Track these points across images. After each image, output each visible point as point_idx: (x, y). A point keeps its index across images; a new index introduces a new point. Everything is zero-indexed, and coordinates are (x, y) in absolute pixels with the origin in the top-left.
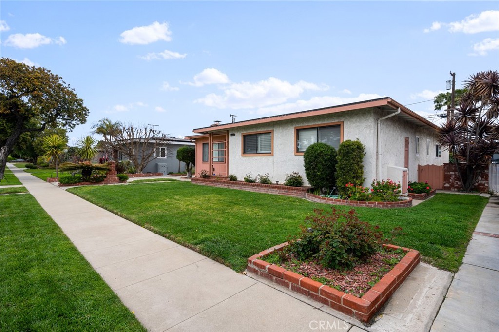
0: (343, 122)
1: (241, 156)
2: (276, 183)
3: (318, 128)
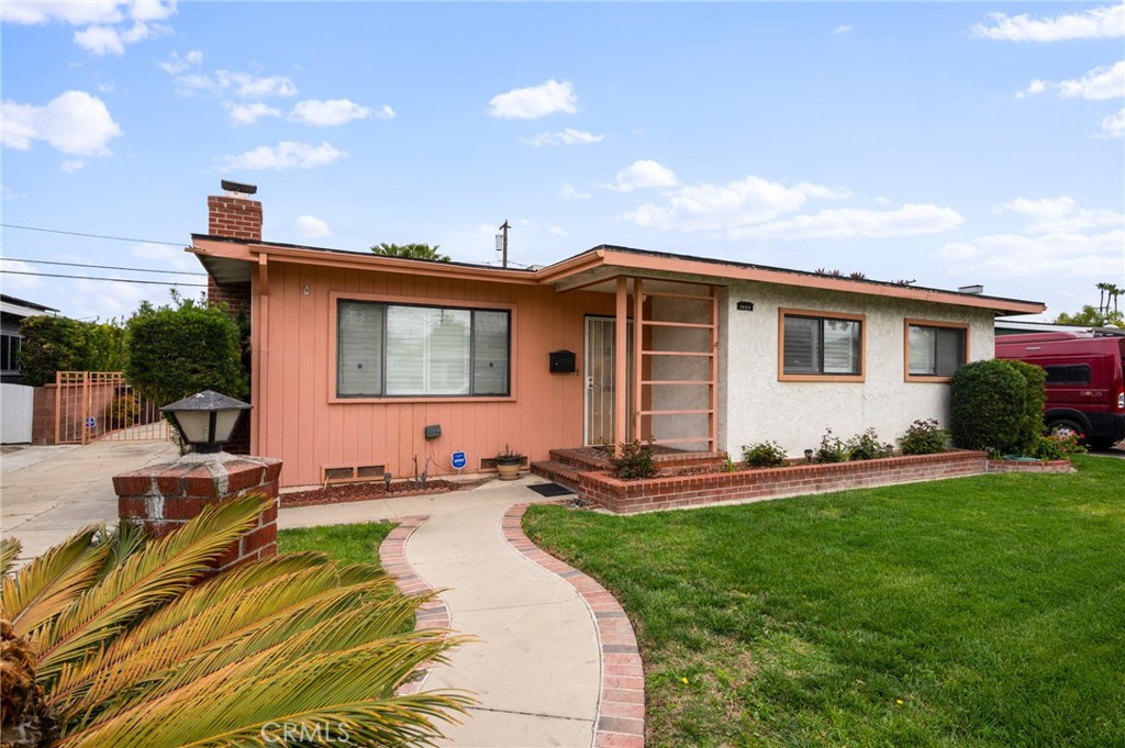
0: (969, 325)
1: (775, 380)
3: (935, 330)
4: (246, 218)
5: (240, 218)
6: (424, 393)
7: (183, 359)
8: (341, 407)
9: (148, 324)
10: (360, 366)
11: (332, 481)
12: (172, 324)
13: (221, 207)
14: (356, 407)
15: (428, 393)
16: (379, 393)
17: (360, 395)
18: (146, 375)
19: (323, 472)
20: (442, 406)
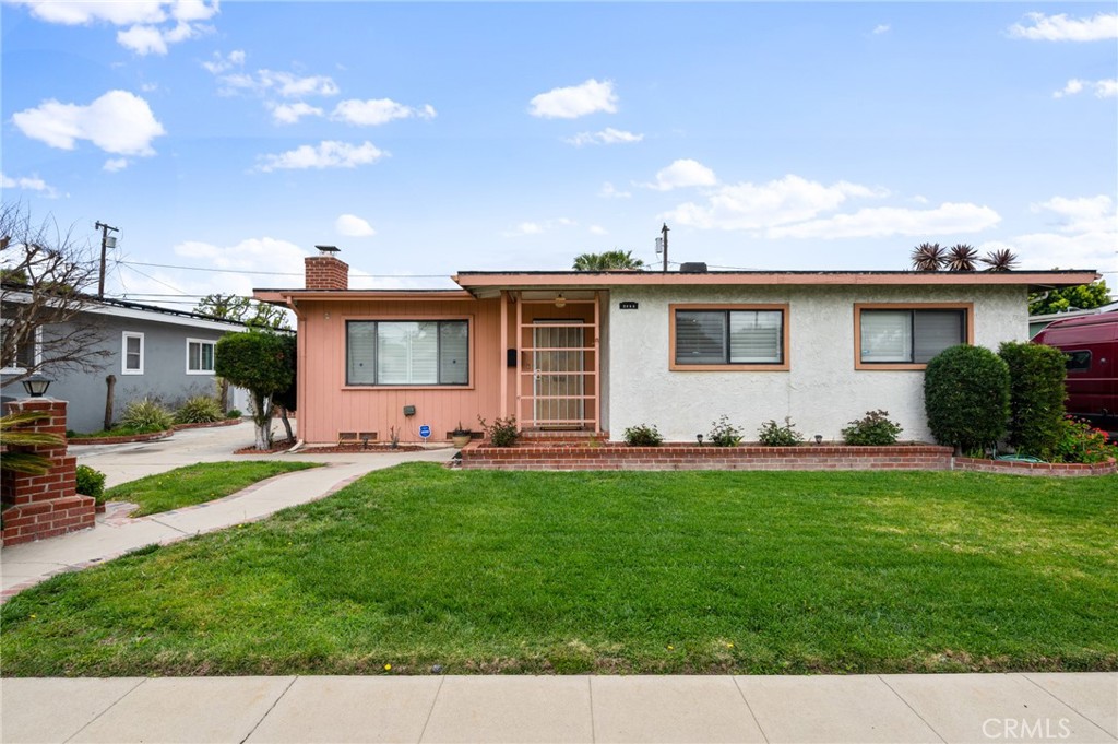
0: (971, 304)
1: (666, 370)
2: (814, 440)
3: (912, 312)
4: (326, 270)
5: (323, 269)
8: (349, 392)
10: (360, 365)
11: (344, 440)
13: (311, 263)
14: (359, 392)
15: (411, 383)
16: (373, 383)
17: (362, 384)
19: (339, 435)
20: (417, 392)
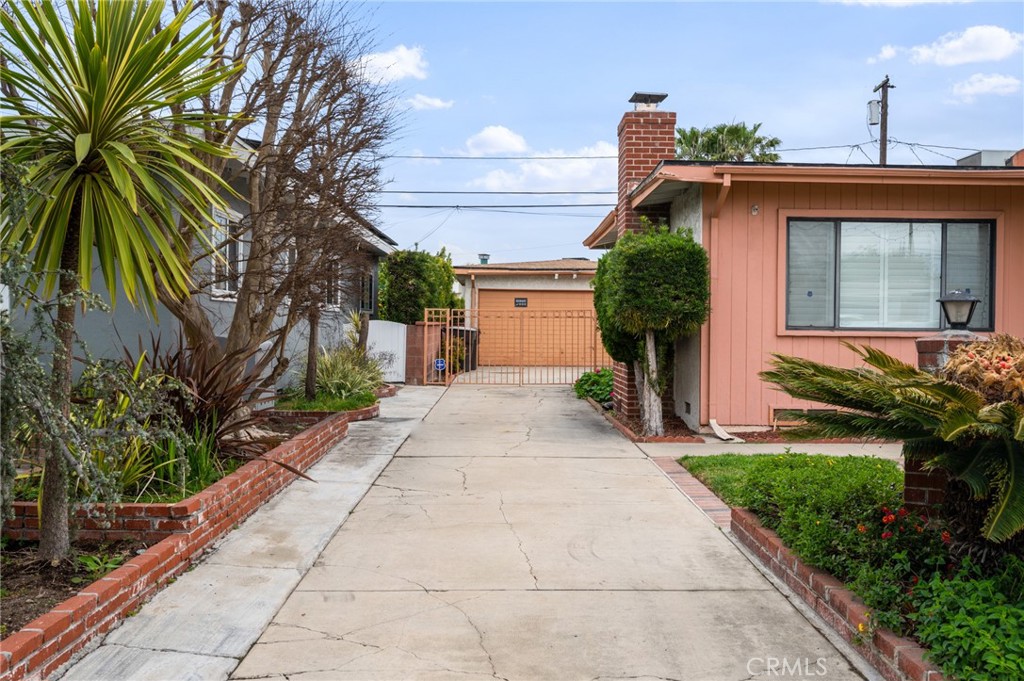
4: (661, 133)
5: (656, 133)
6: (881, 326)
7: (667, 286)
8: (789, 341)
9: (639, 252)
10: (810, 294)
11: (780, 423)
12: (658, 252)
13: (637, 122)
14: (806, 341)
15: (886, 326)
16: (832, 325)
17: (811, 328)
18: (637, 302)
19: (772, 412)
20: (903, 342)
